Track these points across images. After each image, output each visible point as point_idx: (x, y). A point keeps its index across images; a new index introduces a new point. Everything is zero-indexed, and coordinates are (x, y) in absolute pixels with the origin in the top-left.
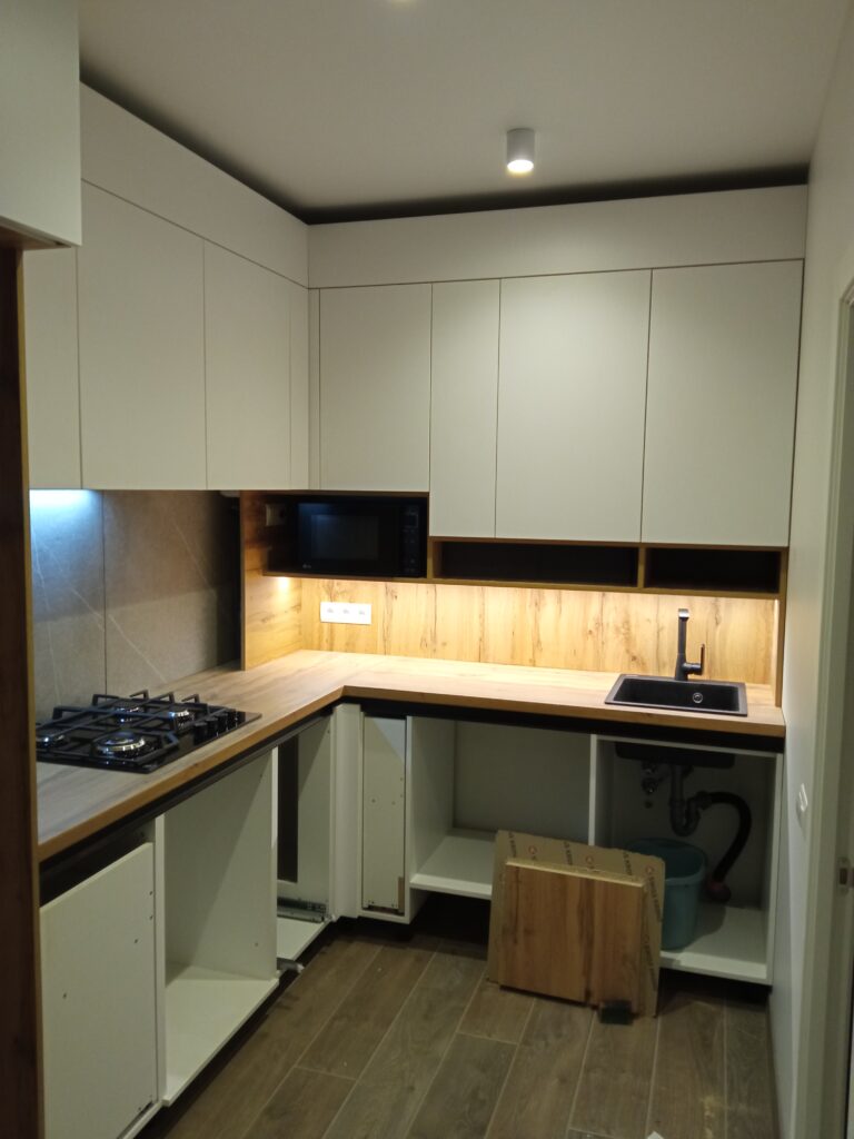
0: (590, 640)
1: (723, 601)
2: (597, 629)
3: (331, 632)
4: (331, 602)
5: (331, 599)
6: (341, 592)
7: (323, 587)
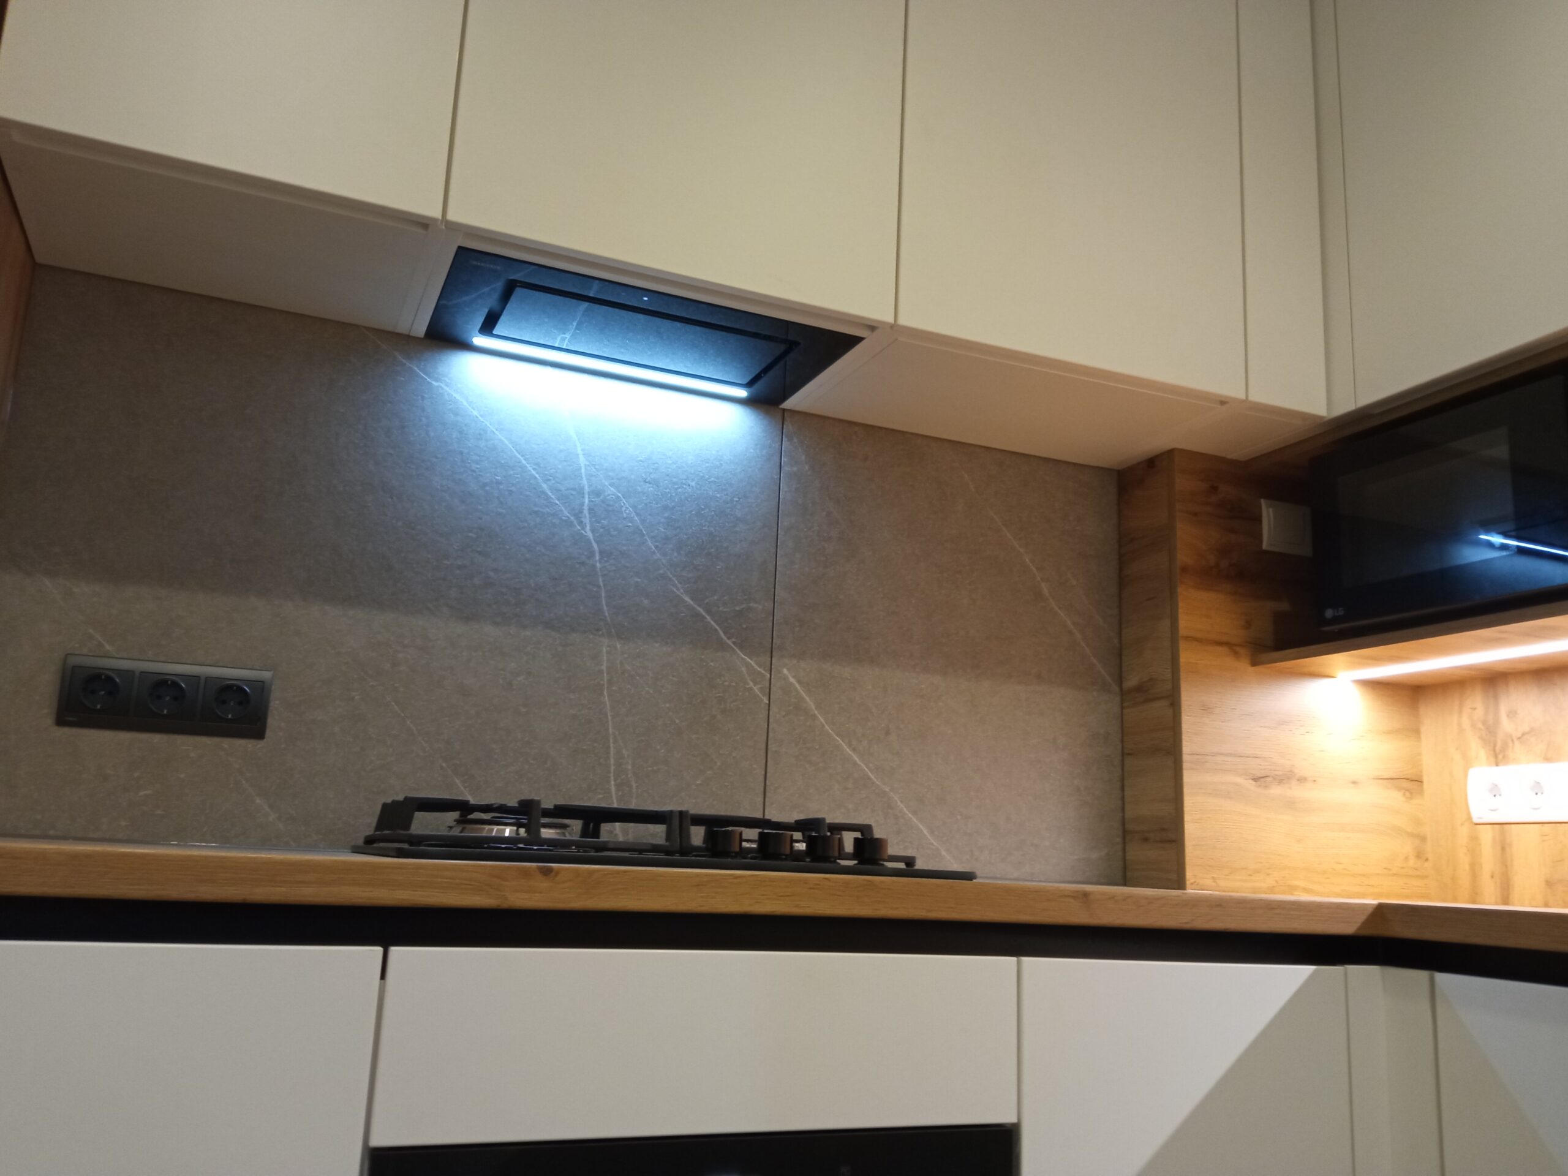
3: (1503, 849)
4: (1497, 765)
5: (1496, 756)
6: (1519, 735)
7: (1473, 726)
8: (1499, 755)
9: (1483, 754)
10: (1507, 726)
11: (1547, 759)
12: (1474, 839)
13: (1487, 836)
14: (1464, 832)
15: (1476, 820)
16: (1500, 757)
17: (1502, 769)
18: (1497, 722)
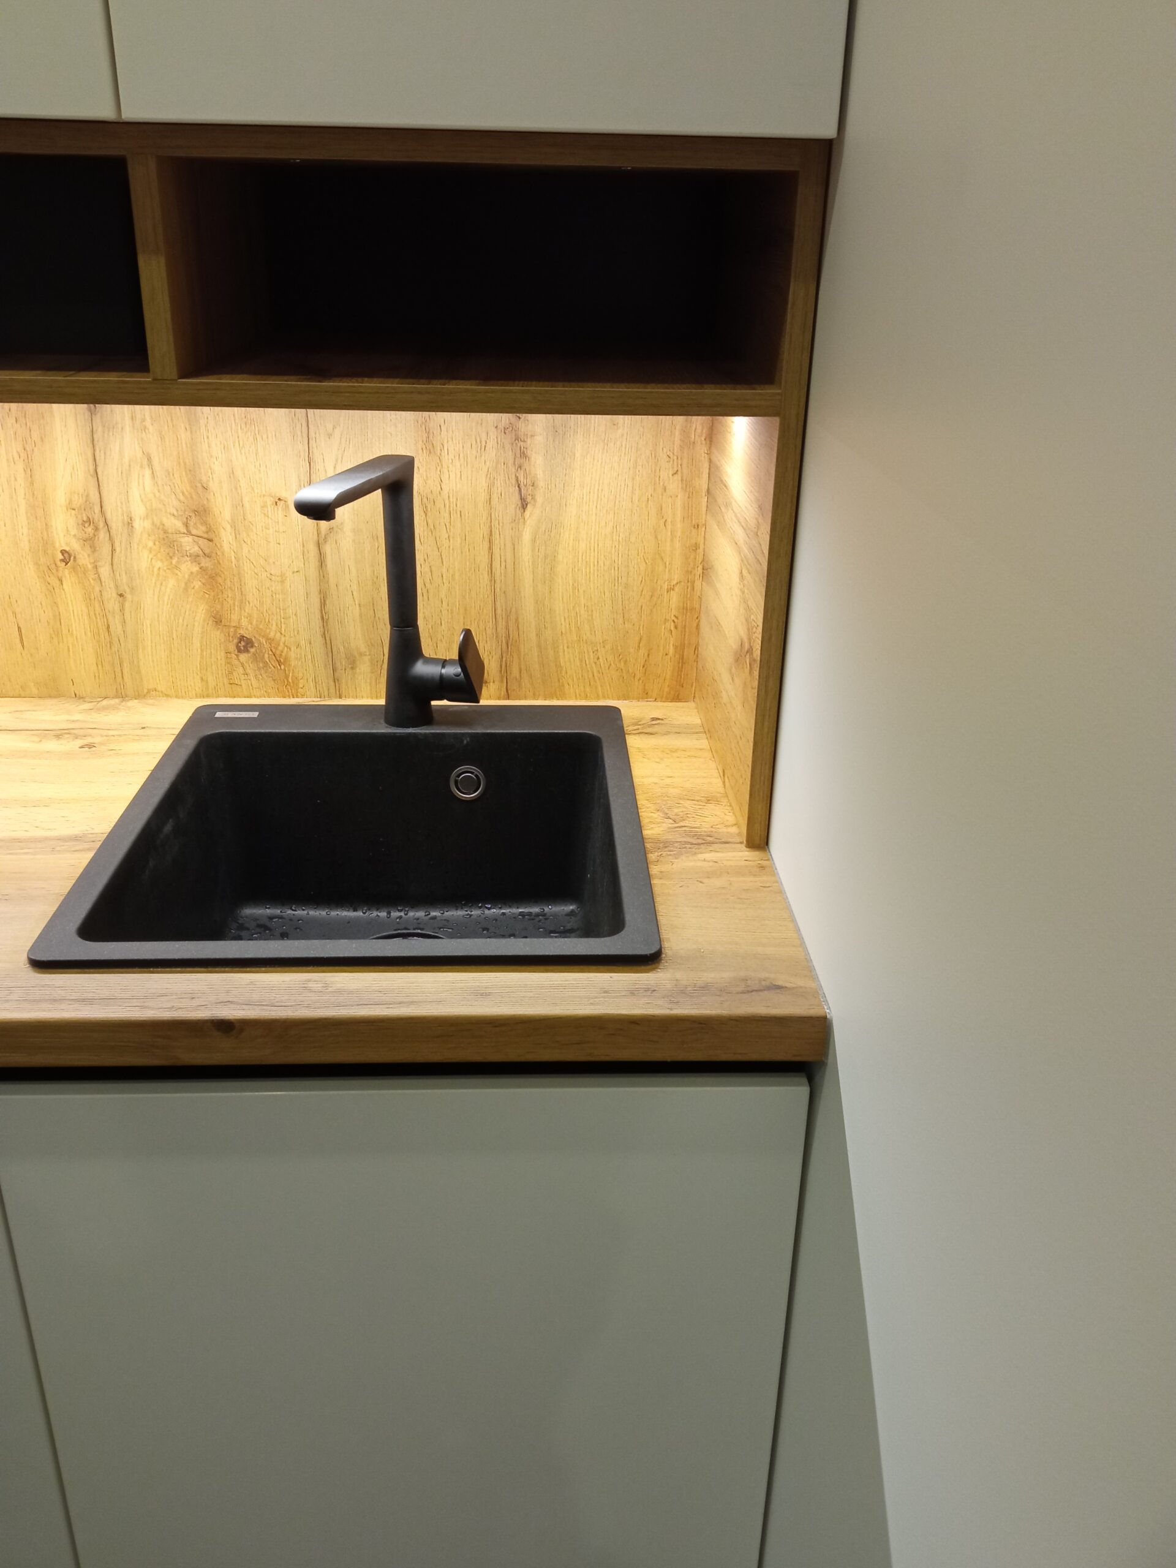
0: (71, 590)
1: (538, 424)
2: (90, 542)
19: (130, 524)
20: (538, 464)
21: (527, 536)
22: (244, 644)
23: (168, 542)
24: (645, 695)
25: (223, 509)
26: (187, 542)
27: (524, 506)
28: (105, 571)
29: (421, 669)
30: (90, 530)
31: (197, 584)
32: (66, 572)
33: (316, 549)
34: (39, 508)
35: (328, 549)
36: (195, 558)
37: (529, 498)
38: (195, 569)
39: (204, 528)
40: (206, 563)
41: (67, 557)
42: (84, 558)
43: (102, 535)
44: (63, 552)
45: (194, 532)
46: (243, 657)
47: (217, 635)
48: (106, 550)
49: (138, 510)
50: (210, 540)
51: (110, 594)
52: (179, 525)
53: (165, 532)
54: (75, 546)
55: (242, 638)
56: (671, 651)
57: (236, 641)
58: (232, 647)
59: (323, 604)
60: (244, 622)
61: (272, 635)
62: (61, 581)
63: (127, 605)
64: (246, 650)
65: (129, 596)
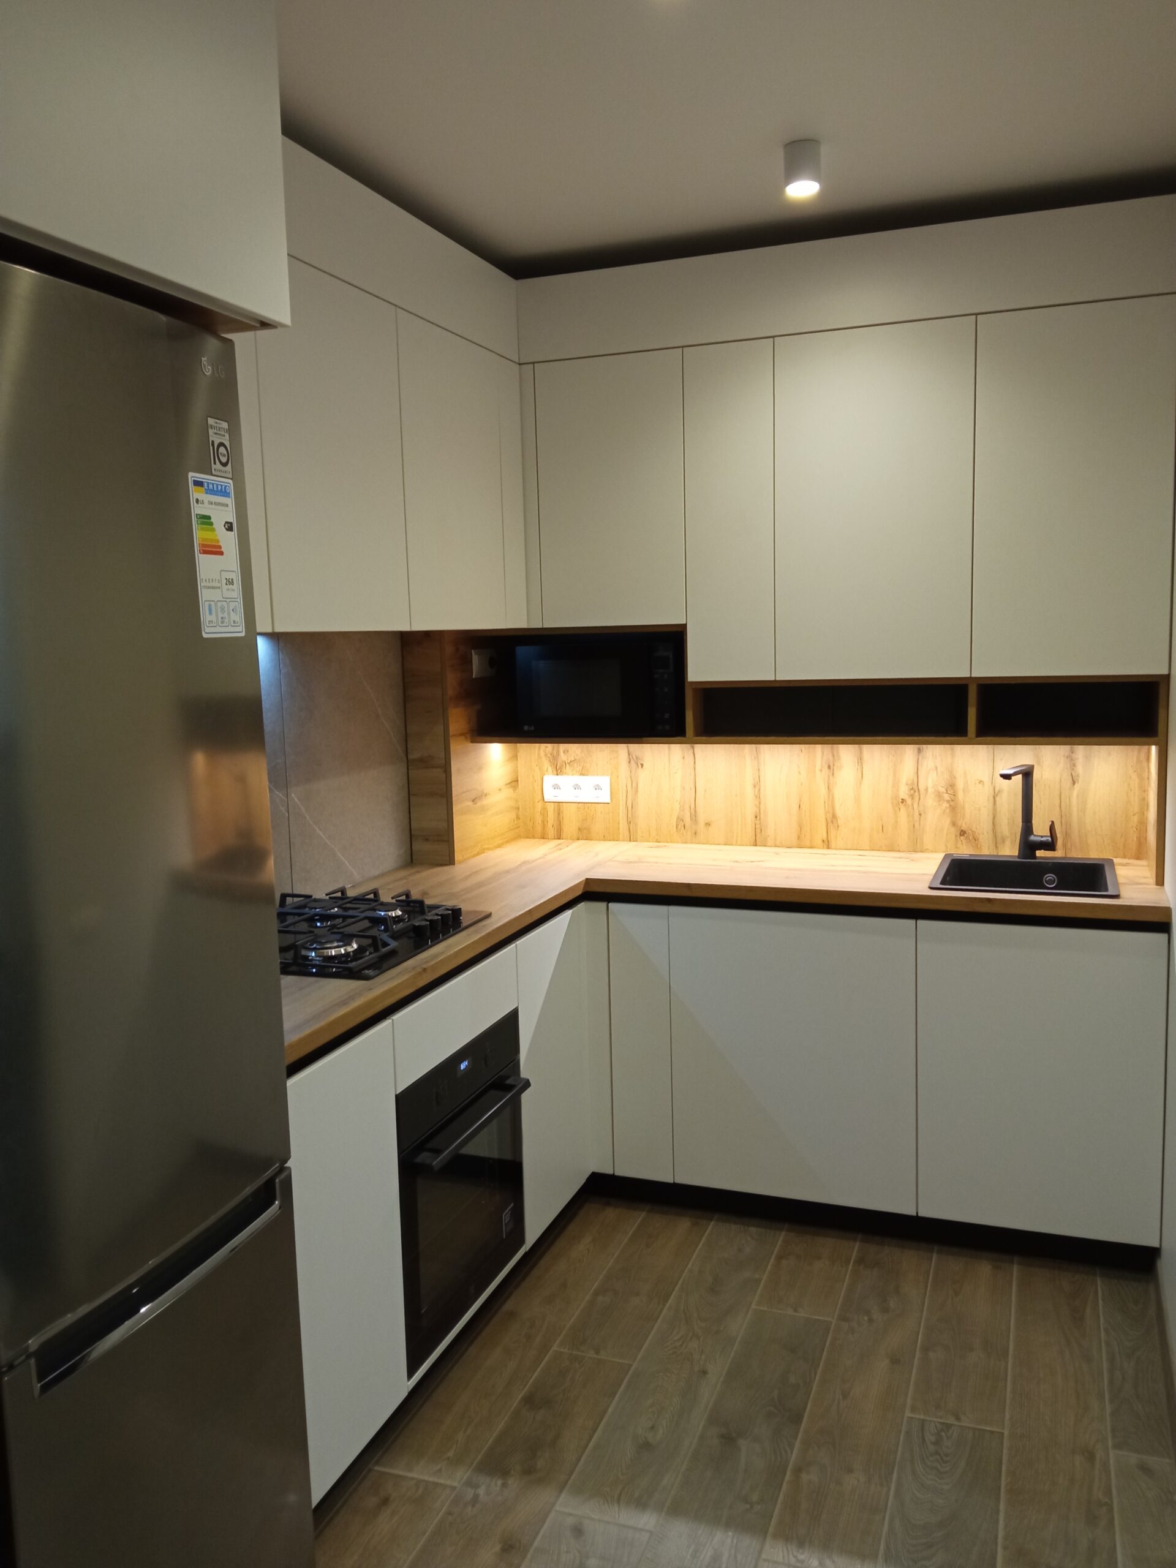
0: (903, 812)
1: (1081, 751)
2: (912, 796)
3: (559, 814)
4: (557, 775)
5: (557, 771)
6: (569, 762)
7: (546, 755)
8: (558, 771)
9: (550, 769)
10: (563, 757)
11: (582, 774)
12: (544, 809)
13: (551, 808)
14: (539, 806)
15: (545, 801)
16: (559, 771)
17: (559, 777)
18: (558, 754)
19: (927, 790)
20: (1080, 769)
21: (1075, 793)
22: (963, 833)
23: (939, 796)
24: (1124, 857)
25: (960, 784)
26: (946, 797)
27: (1074, 784)
28: (915, 806)
29: (1032, 838)
30: (912, 792)
31: (948, 811)
32: (902, 806)
33: (993, 799)
34: (896, 785)
35: (998, 799)
36: (948, 801)
37: (1076, 781)
38: (948, 805)
39: (952, 791)
40: (952, 803)
41: (903, 801)
42: (909, 801)
43: (917, 793)
44: (902, 799)
45: (949, 792)
46: (962, 838)
47: (953, 829)
48: (917, 799)
49: (930, 785)
50: (954, 795)
51: (917, 814)
52: (943, 790)
53: (939, 792)
54: (906, 797)
55: (962, 831)
56: (1135, 839)
57: (959, 832)
58: (958, 834)
59: (994, 818)
60: (964, 825)
61: (973, 830)
62: (900, 809)
63: (922, 818)
64: (963, 835)
65: (923, 815)
